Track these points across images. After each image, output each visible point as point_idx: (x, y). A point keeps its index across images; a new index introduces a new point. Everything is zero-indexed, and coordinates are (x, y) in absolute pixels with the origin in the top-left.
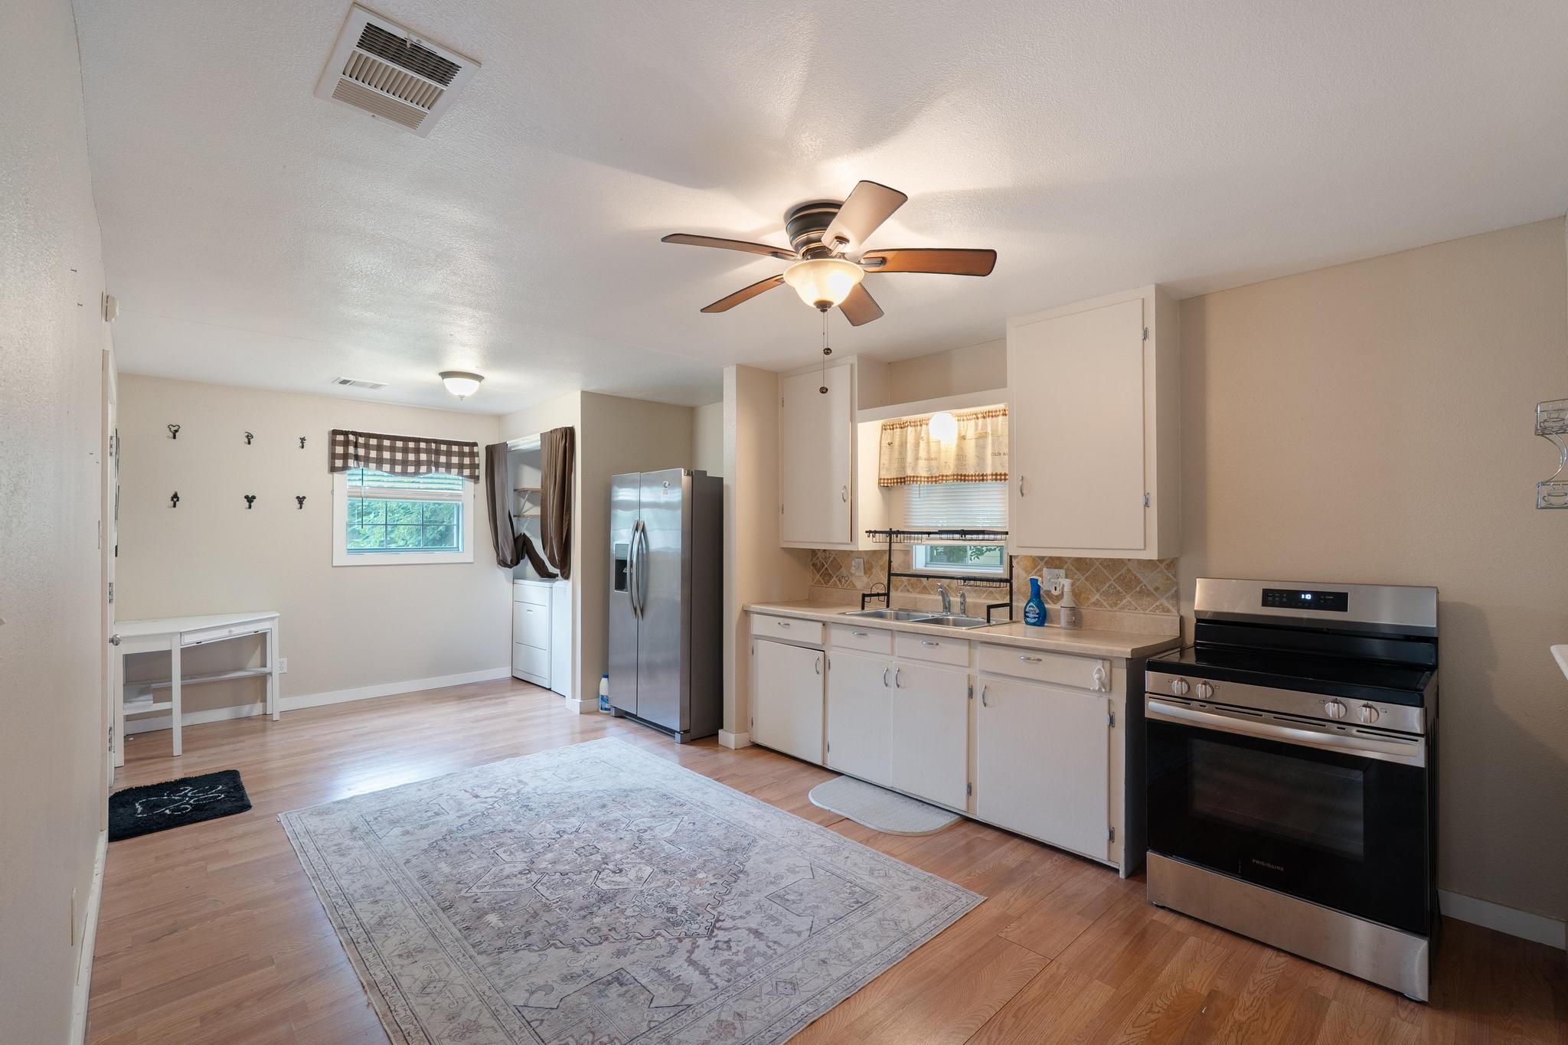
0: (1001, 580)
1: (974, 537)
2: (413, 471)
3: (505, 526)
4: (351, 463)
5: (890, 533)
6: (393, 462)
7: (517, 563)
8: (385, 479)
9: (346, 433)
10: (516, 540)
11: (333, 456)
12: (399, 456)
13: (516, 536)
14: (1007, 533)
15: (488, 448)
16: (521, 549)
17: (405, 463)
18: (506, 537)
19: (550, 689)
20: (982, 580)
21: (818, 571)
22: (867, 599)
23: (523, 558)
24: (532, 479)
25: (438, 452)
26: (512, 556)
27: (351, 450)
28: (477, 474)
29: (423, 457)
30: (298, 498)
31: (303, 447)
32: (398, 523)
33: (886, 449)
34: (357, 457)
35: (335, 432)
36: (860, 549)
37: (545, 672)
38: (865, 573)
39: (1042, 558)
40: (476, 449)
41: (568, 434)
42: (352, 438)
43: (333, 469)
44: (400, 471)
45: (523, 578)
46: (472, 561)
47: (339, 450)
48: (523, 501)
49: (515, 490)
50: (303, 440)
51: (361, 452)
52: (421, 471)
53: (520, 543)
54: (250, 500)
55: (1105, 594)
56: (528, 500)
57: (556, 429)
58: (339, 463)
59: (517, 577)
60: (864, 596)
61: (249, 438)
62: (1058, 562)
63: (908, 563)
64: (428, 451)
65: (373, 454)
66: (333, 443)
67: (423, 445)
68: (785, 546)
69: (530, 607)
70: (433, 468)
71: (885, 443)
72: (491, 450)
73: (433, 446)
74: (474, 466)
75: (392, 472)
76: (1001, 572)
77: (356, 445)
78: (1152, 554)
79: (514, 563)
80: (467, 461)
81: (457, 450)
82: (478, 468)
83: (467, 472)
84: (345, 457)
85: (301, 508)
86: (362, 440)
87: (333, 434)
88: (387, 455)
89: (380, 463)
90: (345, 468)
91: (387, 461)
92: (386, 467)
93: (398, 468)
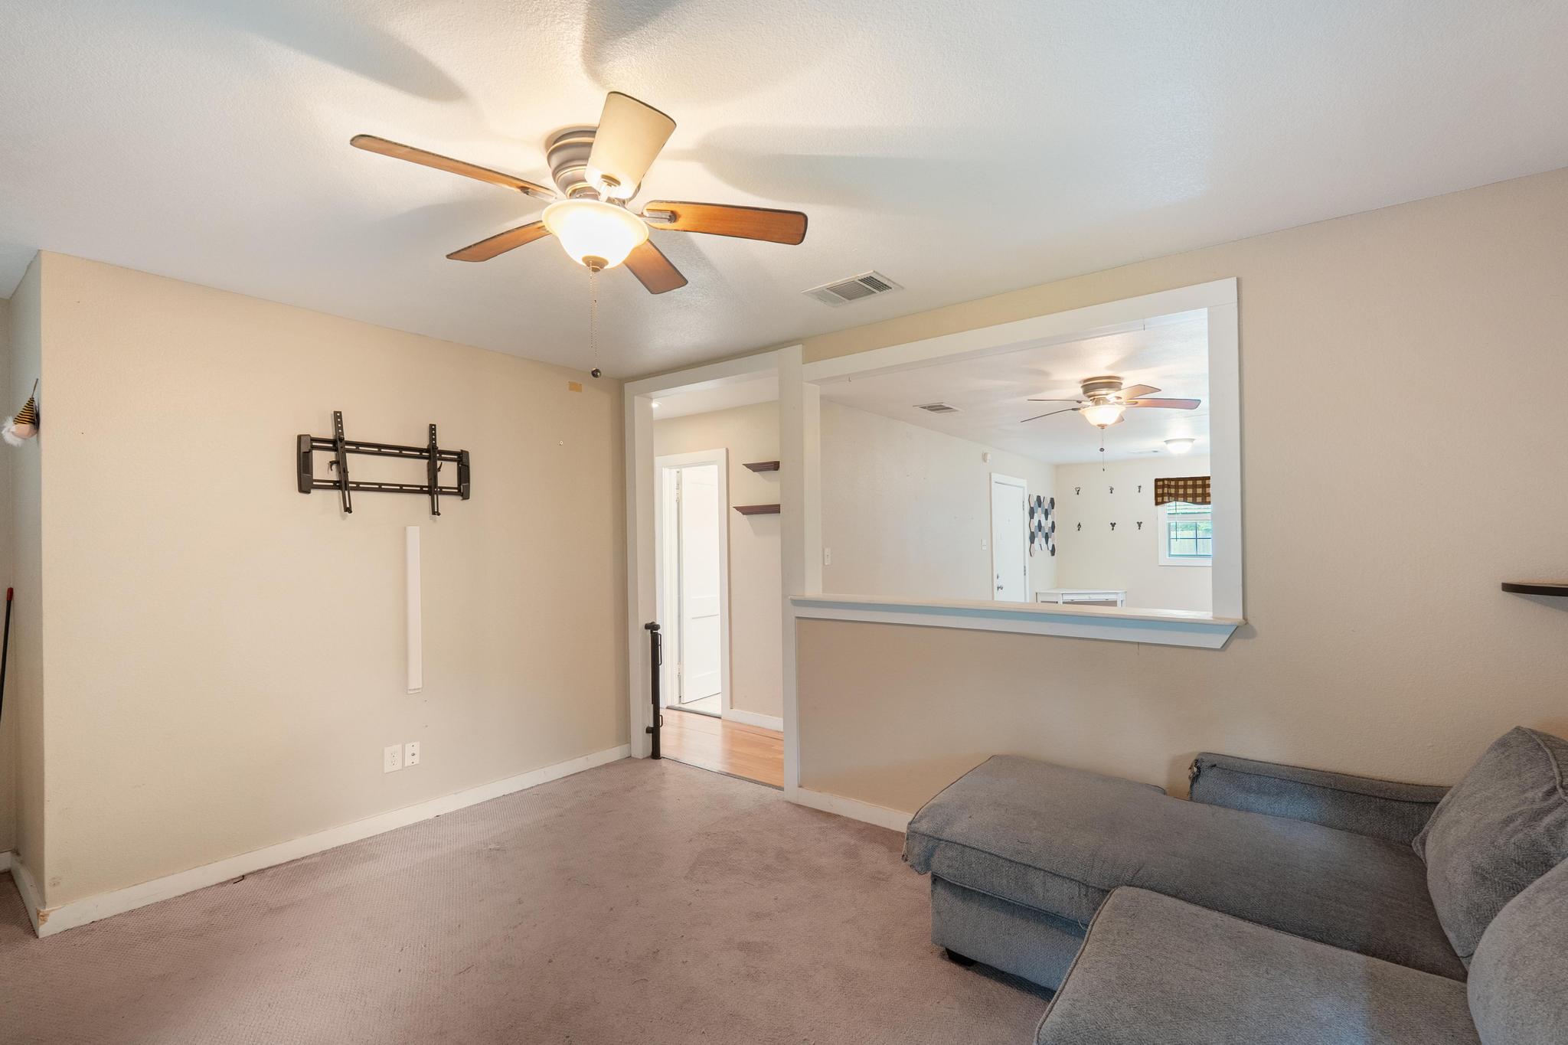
4: (1168, 499)
6: (1195, 496)
8: (1188, 507)
9: (1163, 480)
11: (1157, 495)
27: (1167, 490)
30: (1138, 523)
31: (1140, 491)
34: (1171, 495)
42: (1166, 482)
43: (1157, 504)
44: (1200, 501)
47: (1160, 491)
50: (1141, 486)
51: (1173, 491)
54: (1113, 525)
58: (1160, 499)
61: (1112, 490)
65: (1181, 491)
66: (1156, 487)
75: (1195, 502)
77: (1171, 487)
84: (1164, 495)
85: (1140, 529)
86: (1173, 483)
87: (1157, 480)
88: (1190, 491)
89: (1185, 497)
90: (1163, 502)
91: (1190, 496)
92: (1190, 499)
93: (1199, 499)
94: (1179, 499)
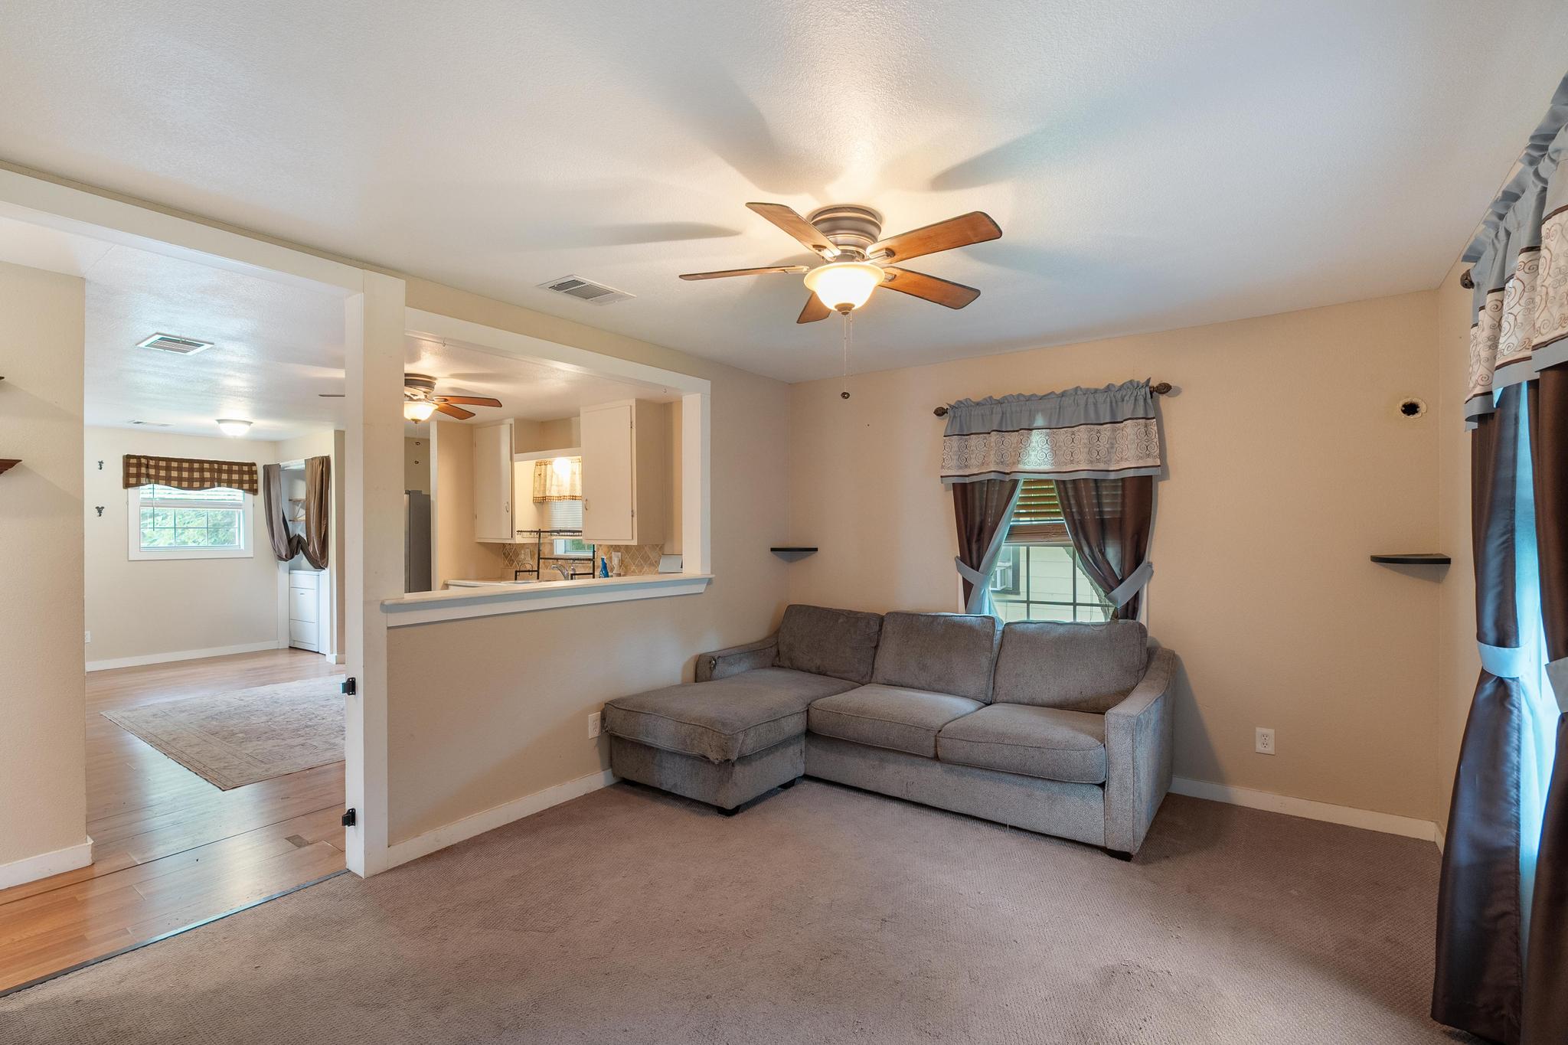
0: (589, 560)
1: (566, 534)
2: (198, 486)
3: (280, 531)
4: (143, 480)
5: (539, 532)
6: (180, 480)
7: (292, 557)
8: (170, 492)
9: (138, 458)
10: (290, 540)
11: (127, 475)
12: (185, 474)
13: (291, 536)
14: (581, 532)
15: (265, 467)
16: (295, 546)
17: (191, 480)
18: (281, 537)
19: (318, 652)
20: (583, 560)
21: (507, 558)
22: (518, 573)
23: (297, 553)
24: (301, 491)
25: (220, 471)
26: (287, 551)
27: (143, 470)
28: (255, 488)
29: (207, 475)
30: (97, 508)
31: (101, 469)
32: (189, 526)
33: (537, 478)
34: (148, 476)
35: (128, 458)
36: (517, 542)
37: (314, 641)
38: (531, 558)
39: (612, 546)
40: (254, 468)
41: (325, 462)
42: (143, 461)
43: (127, 485)
44: (186, 486)
45: (299, 568)
46: (252, 556)
47: (133, 470)
48: (297, 508)
49: (290, 500)
50: (101, 463)
51: (152, 472)
52: (205, 486)
53: (295, 542)
55: (637, 566)
56: (302, 507)
57: (316, 458)
58: (133, 480)
59: (291, 569)
60: (516, 572)
62: (618, 548)
63: (552, 550)
64: (211, 470)
65: (163, 473)
66: (127, 465)
67: (206, 466)
68: (479, 541)
69: (303, 591)
70: (216, 484)
71: (537, 475)
72: (267, 469)
73: (216, 466)
74: (254, 482)
75: (180, 487)
76: (590, 555)
77: (147, 466)
78: (635, 543)
79: (289, 557)
80: (246, 477)
81: (237, 469)
82: (257, 483)
83: (246, 486)
84: (138, 476)
85: (100, 515)
86: (152, 463)
87: (127, 458)
88: (174, 474)
89: (168, 481)
90: (138, 484)
91: (175, 479)
92: (175, 483)
93: (185, 484)
94: (160, 481)
